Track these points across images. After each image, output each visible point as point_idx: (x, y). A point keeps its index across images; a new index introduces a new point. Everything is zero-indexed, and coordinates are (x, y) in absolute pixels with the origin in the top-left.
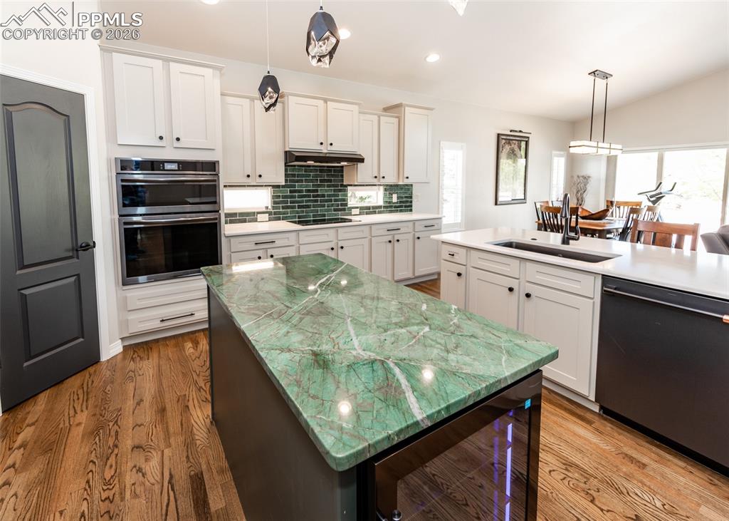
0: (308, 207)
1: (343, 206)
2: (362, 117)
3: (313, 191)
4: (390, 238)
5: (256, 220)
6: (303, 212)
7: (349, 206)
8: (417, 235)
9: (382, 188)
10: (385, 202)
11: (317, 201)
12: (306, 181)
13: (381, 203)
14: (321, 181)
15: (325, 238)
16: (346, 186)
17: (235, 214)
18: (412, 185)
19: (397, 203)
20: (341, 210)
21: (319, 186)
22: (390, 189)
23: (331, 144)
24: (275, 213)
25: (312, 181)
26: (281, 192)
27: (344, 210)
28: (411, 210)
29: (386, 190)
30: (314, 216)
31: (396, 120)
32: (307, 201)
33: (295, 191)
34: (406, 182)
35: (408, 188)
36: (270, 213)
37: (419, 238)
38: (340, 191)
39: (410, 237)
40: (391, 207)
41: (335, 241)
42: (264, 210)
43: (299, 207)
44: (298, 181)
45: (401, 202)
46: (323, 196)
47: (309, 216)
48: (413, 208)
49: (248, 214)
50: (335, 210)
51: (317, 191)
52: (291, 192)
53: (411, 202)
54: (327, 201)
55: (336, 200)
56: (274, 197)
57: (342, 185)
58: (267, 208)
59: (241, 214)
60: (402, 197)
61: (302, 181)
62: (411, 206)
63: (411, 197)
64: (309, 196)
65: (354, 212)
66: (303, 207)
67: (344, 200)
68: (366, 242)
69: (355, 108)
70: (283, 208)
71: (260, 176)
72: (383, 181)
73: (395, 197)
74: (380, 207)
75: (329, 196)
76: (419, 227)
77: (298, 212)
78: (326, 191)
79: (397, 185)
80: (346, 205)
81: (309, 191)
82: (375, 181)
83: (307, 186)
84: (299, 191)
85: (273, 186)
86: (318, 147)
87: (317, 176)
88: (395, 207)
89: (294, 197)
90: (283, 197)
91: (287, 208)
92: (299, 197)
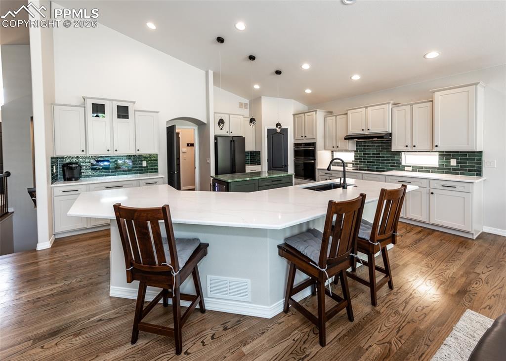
0: (373, 162)
1: (398, 164)
3: (377, 154)
6: (370, 165)
7: (403, 164)
8: (433, 191)
9: (437, 154)
10: (439, 165)
11: (379, 160)
12: (372, 149)
13: (435, 165)
14: (382, 149)
16: (401, 152)
18: (481, 152)
19: (457, 166)
20: (396, 167)
22: (447, 154)
23: (369, 130)
24: (356, 164)
25: (376, 149)
26: (359, 154)
27: (399, 167)
29: (440, 155)
30: (377, 168)
32: (372, 160)
33: (366, 154)
36: (353, 164)
38: (396, 155)
40: (449, 169)
42: (352, 162)
43: (368, 162)
44: (367, 149)
45: (462, 166)
48: (484, 173)
50: (392, 166)
51: (379, 154)
52: (364, 154)
53: (481, 167)
54: (385, 160)
55: (392, 160)
56: (355, 156)
58: (353, 161)
60: (465, 162)
61: (370, 149)
63: (479, 163)
64: (374, 157)
65: (406, 168)
66: (370, 162)
67: (399, 160)
70: (360, 162)
71: (337, 147)
73: (453, 162)
74: (435, 168)
75: (387, 157)
77: (367, 165)
78: (385, 154)
80: (401, 164)
81: (374, 154)
83: (373, 151)
84: (369, 154)
85: (355, 151)
86: (362, 132)
87: (379, 146)
88: (454, 169)
89: (366, 157)
90: (360, 156)
91: (362, 162)
92: (368, 157)
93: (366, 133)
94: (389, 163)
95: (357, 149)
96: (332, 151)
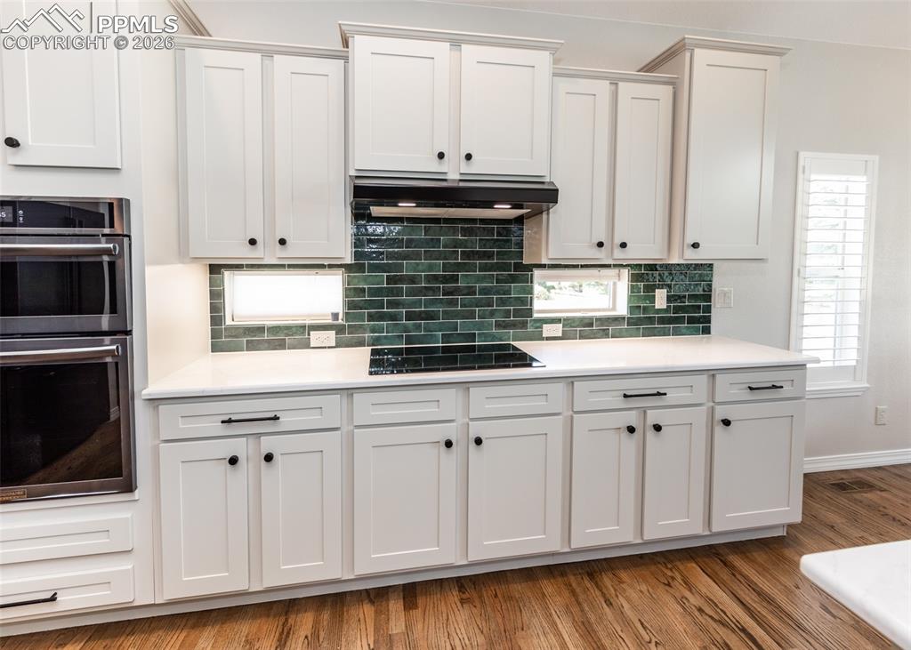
0: (430, 316)
1: (522, 315)
2: (564, 85)
3: (445, 279)
4: (632, 418)
5: (306, 345)
6: (418, 327)
7: (536, 315)
8: (721, 412)
9: (625, 273)
10: (632, 309)
11: (453, 303)
12: (429, 255)
13: (622, 310)
14: (466, 255)
15: (429, 412)
16: (530, 268)
17: (260, 329)
18: (711, 266)
19: (667, 310)
20: (513, 325)
21: (459, 267)
22: (646, 276)
23: (469, 157)
24: (347, 330)
25: (439, 256)
26: (365, 280)
27: (524, 325)
28: (707, 331)
29: (635, 278)
31: (665, 92)
32: (428, 303)
33: (400, 280)
34: (692, 256)
35: (703, 271)
36: (339, 330)
37: (727, 423)
38: (513, 279)
39: (699, 417)
40: (651, 321)
41: (462, 420)
42: (329, 321)
43: (410, 316)
44: (406, 257)
45: (677, 309)
46: (471, 291)
47: (433, 338)
48: (714, 325)
49: (288, 329)
50: (498, 325)
51: (455, 279)
52: (390, 280)
53: (708, 309)
54: (479, 303)
55: (502, 302)
56: (348, 292)
57: (519, 267)
58: (335, 316)
59: (275, 329)
60: (681, 298)
61: (417, 256)
62: (708, 320)
63: (708, 298)
64: (434, 291)
65: (548, 330)
66: (419, 316)
67: (523, 301)
68: (555, 427)
69: (543, 59)
70: (370, 317)
71: (282, 242)
72: (619, 255)
73: (661, 299)
74: (618, 320)
75: (484, 291)
76: (728, 389)
77: (404, 328)
78: (480, 279)
79: (668, 267)
80: (530, 312)
81: (436, 278)
82: (602, 256)
83: (430, 268)
84: (412, 280)
85: (348, 267)
86: (433, 166)
87: (457, 244)
88: (662, 321)
89: (399, 292)
90: (373, 292)
91: (381, 317)
92: (411, 293)
93: (453, 172)
94: (492, 314)
95: (357, 255)
96: (215, 269)
